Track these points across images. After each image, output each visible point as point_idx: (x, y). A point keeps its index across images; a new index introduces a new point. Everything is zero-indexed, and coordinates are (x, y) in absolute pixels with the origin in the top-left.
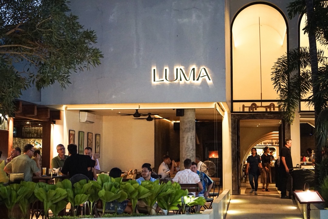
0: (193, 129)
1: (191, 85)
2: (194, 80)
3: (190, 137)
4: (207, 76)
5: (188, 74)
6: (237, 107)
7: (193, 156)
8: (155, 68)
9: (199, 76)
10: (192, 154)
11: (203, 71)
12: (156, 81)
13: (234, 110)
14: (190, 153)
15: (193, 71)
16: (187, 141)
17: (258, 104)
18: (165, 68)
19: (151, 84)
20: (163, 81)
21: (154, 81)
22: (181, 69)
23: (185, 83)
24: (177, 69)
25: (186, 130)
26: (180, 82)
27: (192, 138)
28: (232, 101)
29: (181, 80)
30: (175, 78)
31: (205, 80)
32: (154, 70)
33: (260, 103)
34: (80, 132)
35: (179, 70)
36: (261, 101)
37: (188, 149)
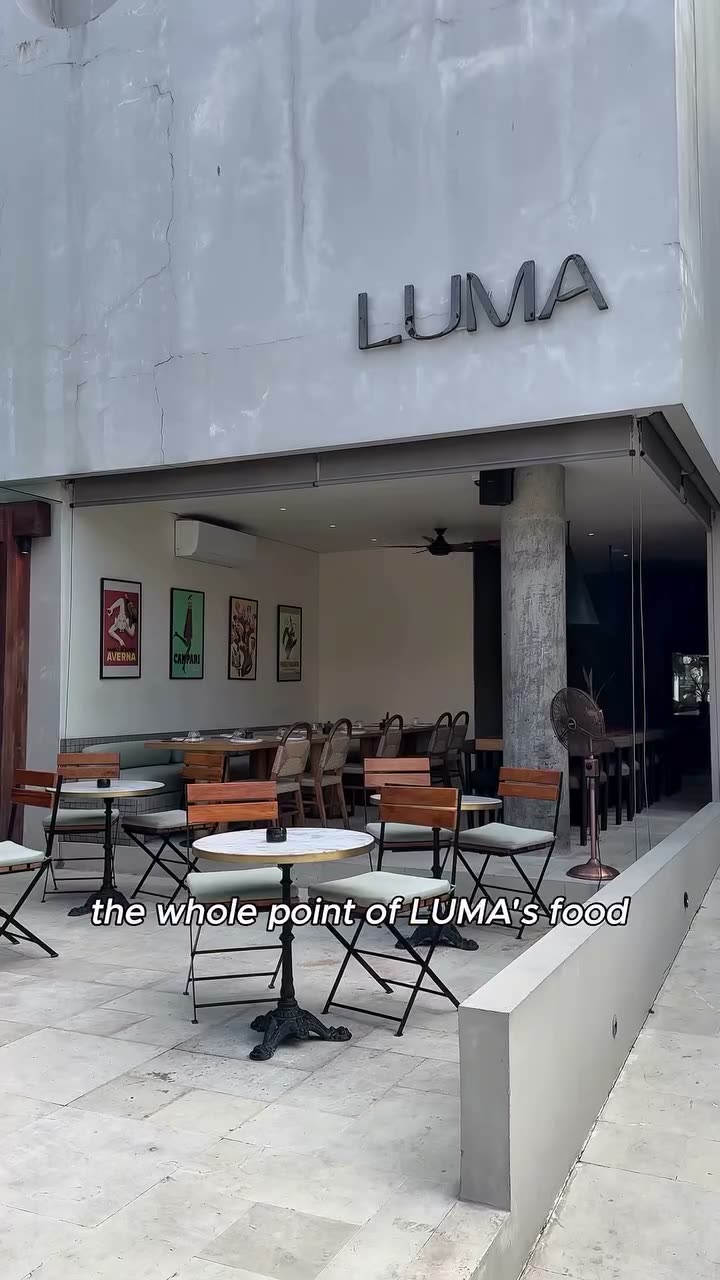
0: (553, 558)
2: (529, 318)
3: (537, 590)
7: (551, 668)
10: (549, 660)
14: (539, 655)
15: (524, 276)
16: (527, 606)
20: (398, 340)
21: (363, 344)
24: (456, 281)
25: (522, 560)
26: (471, 334)
27: (550, 591)
29: (472, 327)
30: (450, 320)
32: (362, 297)
34: (175, 591)
37: (532, 637)
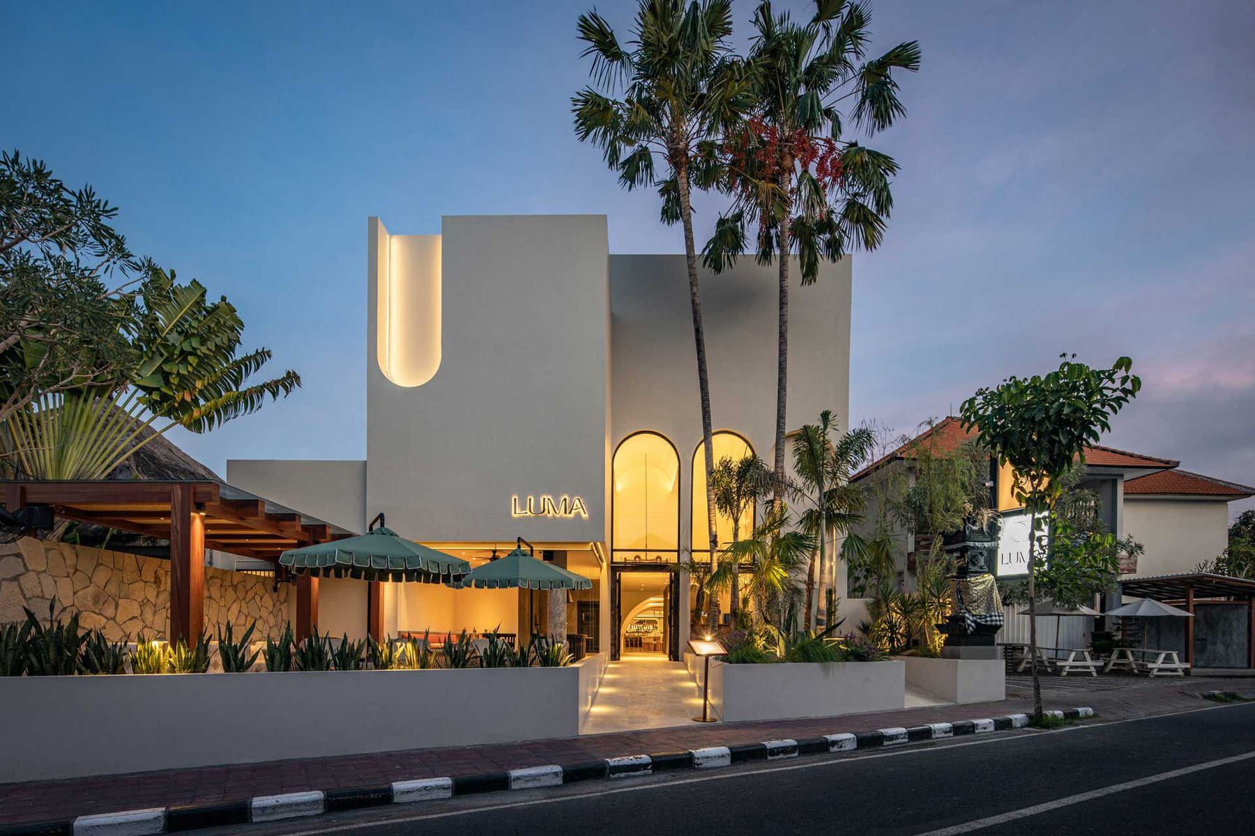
1: (562, 518)
2: (565, 513)
4: (581, 509)
5: (558, 506)
6: (619, 557)
8: (517, 498)
9: (572, 509)
11: (577, 501)
12: (517, 513)
13: (614, 561)
15: (564, 501)
17: (642, 555)
18: (529, 497)
19: (511, 516)
20: (526, 513)
21: (515, 513)
22: (549, 499)
23: (554, 516)
24: (544, 499)
26: (548, 515)
28: (613, 550)
29: (549, 513)
30: (542, 510)
31: (579, 513)
32: (515, 499)
33: (644, 553)
35: (546, 500)
36: (647, 551)
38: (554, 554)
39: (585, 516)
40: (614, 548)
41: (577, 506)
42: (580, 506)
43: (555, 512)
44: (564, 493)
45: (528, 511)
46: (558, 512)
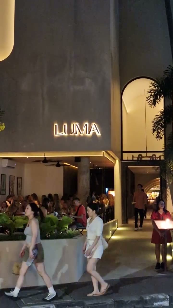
1: (85, 137)
2: (86, 133)
4: (96, 130)
5: (81, 129)
8: (57, 125)
9: (90, 130)
11: (94, 126)
12: (57, 134)
15: (85, 126)
18: (64, 124)
19: (53, 136)
20: (63, 134)
21: (56, 134)
23: (79, 135)
24: (73, 125)
26: (76, 135)
28: (122, 152)
29: (76, 133)
30: (72, 132)
32: (56, 126)
33: (145, 153)
34: (2, 175)
35: (75, 126)
36: (146, 152)
38: (82, 159)
39: (99, 134)
40: (124, 150)
41: (94, 129)
42: (95, 129)
43: (81, 133)
44: (86, 121)
45: (63, 132)
46: (82, 132)
